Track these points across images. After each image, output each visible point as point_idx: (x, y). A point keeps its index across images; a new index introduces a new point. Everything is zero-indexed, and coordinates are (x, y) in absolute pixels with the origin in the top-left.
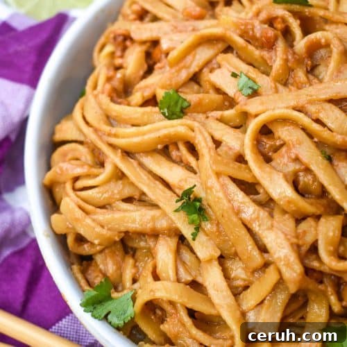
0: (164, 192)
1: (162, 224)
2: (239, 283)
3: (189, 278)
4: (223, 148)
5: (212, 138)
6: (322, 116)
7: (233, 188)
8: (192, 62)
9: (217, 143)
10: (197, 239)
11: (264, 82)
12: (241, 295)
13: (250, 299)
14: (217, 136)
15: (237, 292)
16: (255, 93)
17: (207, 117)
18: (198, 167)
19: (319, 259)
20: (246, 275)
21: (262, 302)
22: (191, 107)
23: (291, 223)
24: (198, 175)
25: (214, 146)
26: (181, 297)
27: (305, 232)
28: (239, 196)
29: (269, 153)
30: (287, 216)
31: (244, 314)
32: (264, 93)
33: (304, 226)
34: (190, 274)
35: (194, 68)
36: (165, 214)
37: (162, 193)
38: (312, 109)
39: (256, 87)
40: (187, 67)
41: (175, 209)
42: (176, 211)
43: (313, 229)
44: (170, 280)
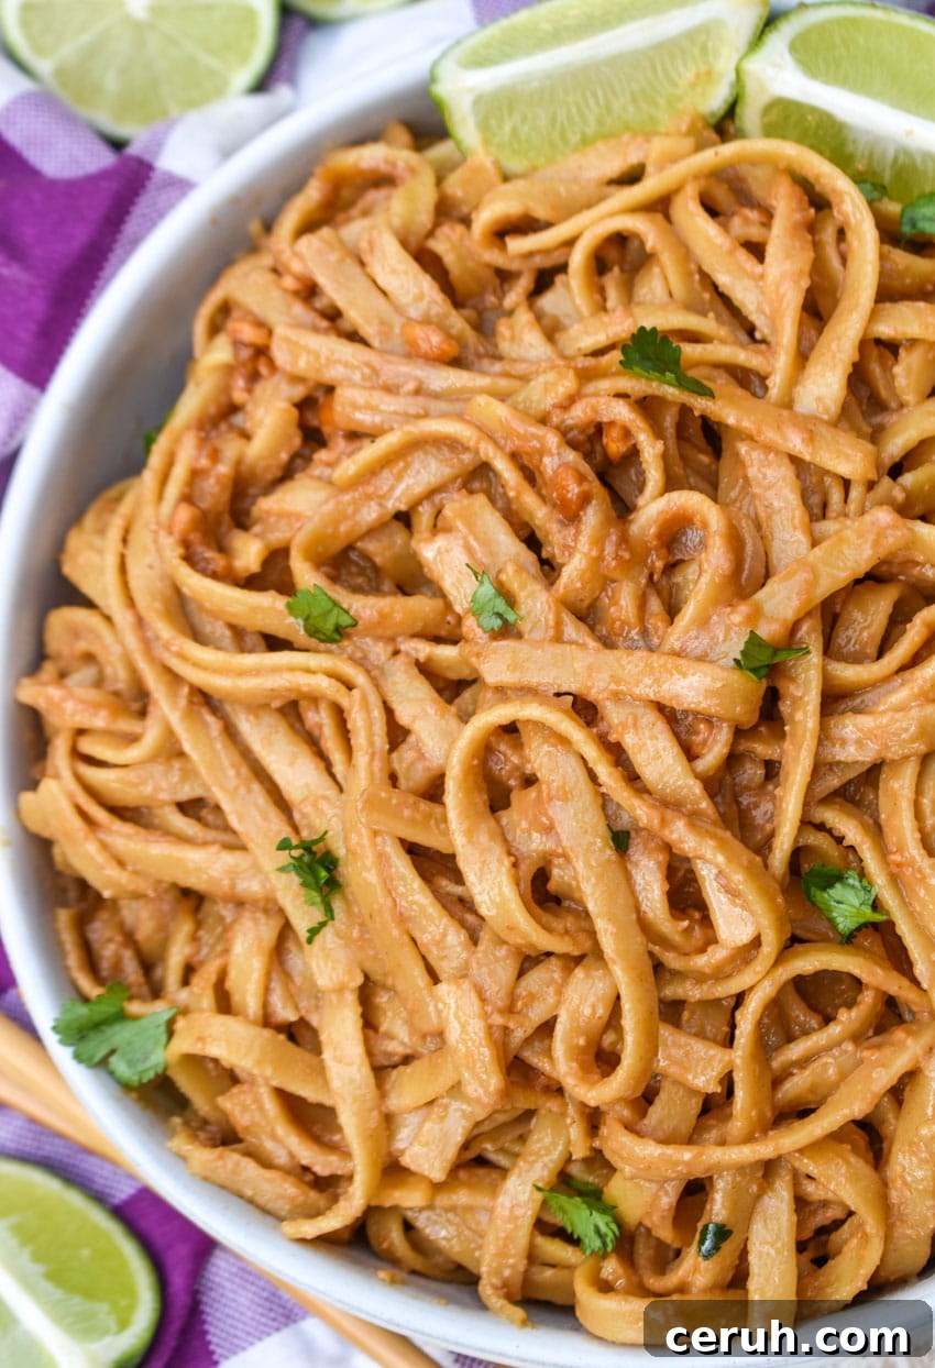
0: (266, 818)
1: (251, 886)
2: (395, 1048)
3: (292, 1017)
4: (406, 754)
5: (389, 712)
8: (392, 488)
9: (397, 734)
10: (318, 939)
11: (536, 603)
12: (395, 1073)
13: (407, 1091)
14: (404, 716)
15: (381, 1070)
16: (507, 631)
17: (396, 653)
18: (346, 779)
19: (548, 1053)
20: (411, 1039)
21: (431, 1103)
22: (360, 627)
23: (505, 970)
24: (343, 796)
25: (387, 747)
26: (258, 1063)
27: (532, 997)
29: (509, 780)
30: (502, 952)
31: (389, 1121)
32: (526, 636)
33: (535, 978)
34: (297, 1008)
35: (397, 502)
36: (257, 868)
37: (259, 818)
39: (511, 617)
40: (381, 499)
41: (280, 865)
42: (282, 869)
43: (551, 990)
44: (246, 1017)
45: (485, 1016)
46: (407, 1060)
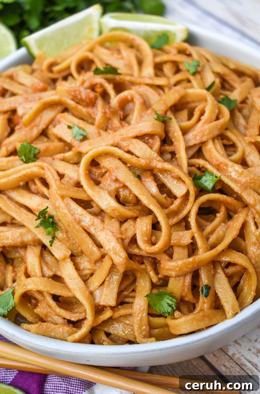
0: (27, 215)
1: (28, 238)
2: (87, 272)
3: (51, 274)
4: (66, 179)
5: (58, 173)
6: (131, 148)
7: (74, 205)
8: (40, 122)
9: (61, 176)
10: (53, 244)
11: (90, 130)
12: (89, 280)
13: (95, 282)
14: (61, 171)
15: (85, 279)
16: (85, 138)
17: (54, 159)
18: (49, 194)
19: (138, 247)
20: (91, 266)
21: (103, 283)
22: (41, 153)
23: (117, 225)
24: (50, 200)
25: (59, 178)
26: (45, 287)
27: (126, 229)
28: (79, 210)
29: (98, 179)
30: (113, 220)
31: (92, 293)
32: (91, 138)
33: (126, 225)
34: (52, 271)
35: (42, 126)
36: (29, 231)
37: (25, 216)
38: (124, 144)
39: (85, 134)
40: (37, 126)
41: (36, 226)
42: (37, 227)
43: (132, 227)
44: (37, 276)
45: (115, 236)
46: (92, 275)
